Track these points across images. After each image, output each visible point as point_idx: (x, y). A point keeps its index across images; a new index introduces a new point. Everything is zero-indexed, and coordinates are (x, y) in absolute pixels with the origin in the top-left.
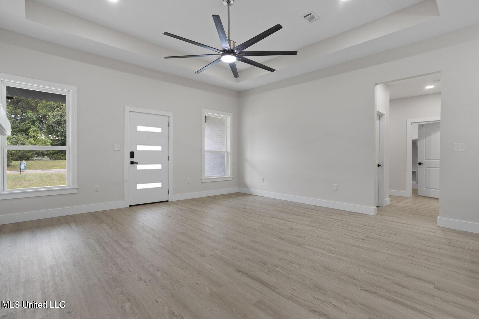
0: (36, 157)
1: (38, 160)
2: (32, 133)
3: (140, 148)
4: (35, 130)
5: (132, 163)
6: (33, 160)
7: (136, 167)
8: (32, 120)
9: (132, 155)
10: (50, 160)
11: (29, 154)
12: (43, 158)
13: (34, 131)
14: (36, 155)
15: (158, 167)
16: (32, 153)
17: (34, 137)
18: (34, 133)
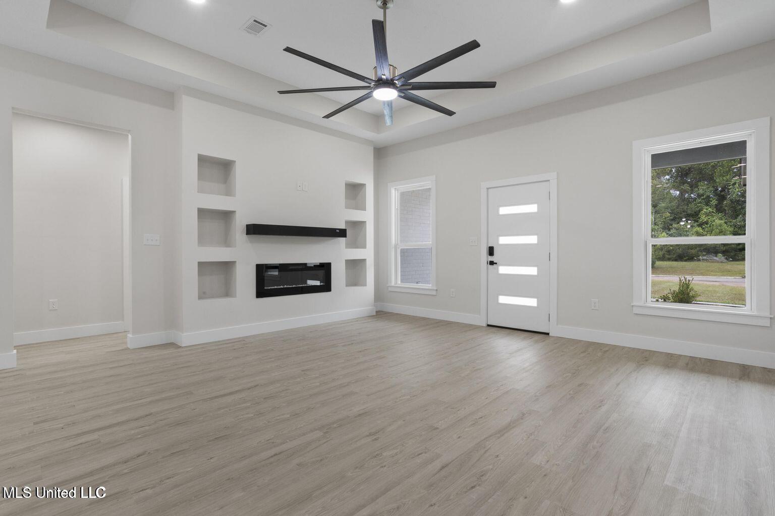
0: (704, 255)
1: (706, 260)
2: (703, 218)
3: (504, 240)
4: (710, 213)
5: (492, 263)
6: (699, 260)
7: (498, 269)
8: (704, 197)
9: (491, 251)
10: (725, 261)
11: (693, 251)
12: (715, 258)
13: (707, 214)
14: (704, 252)
15: (532, 271)
16: (698, 249)
17: (707, 223)
18: (706, 218)
